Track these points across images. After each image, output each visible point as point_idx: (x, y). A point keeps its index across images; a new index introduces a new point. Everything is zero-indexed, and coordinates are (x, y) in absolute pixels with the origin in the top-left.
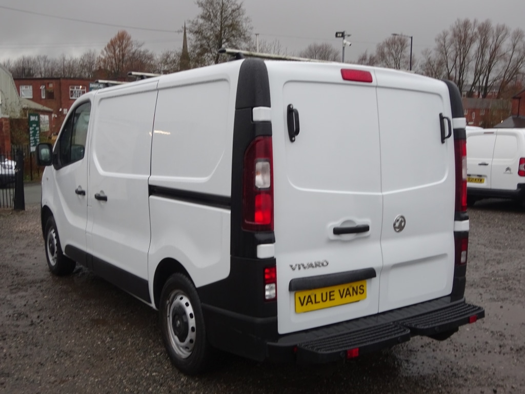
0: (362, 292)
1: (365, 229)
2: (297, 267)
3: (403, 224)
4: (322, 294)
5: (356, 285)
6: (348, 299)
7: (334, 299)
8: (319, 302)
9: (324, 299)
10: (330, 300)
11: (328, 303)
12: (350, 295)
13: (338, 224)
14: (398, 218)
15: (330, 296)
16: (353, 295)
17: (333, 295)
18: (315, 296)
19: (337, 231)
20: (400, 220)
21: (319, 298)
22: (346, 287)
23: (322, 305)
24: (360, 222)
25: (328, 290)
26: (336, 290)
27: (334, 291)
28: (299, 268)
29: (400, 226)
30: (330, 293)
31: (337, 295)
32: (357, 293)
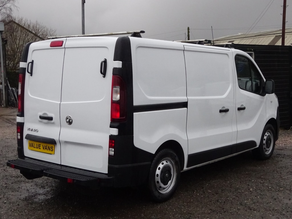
0: (52, 150)
3: (71, 121)
4: (36, 144)
7: (40, 149)
8: (35, 148)
9: (37, 147)
10: (39, 148)
13: (41, 114)
14: (68, 117)
17: (40, 147)
19: (41, 117)
20: (69, 118)
26: (42, 145)
27: (40, 145)
28: (30, 130)
29: (70, 122)
32: (50, 150)
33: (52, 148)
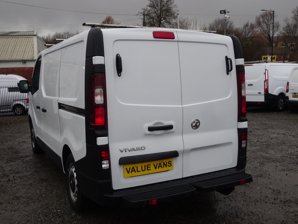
0: (170, 165)
1: (170, 127)
2: (124, 151)
3: (198, 124)
4: (142, 166)
5: (165, 161)
6: (160, 169)
7: (150, 170)
8: (140, 171)
9: (143, 169)
10: (148, 170)
11: (146, 172)
12: (162, 167)
13: (151, 124)
14: (195, 121)
15: (148, 168)
16: (164, 167)
17: (150, 167)
18: (137, 167)
19: (151, 129)
20: (196, 121)
21: (140, 169)
22: (158, 162)
23: (142, 173)
24: (166, 123)
25: (146, 164)
27: (150, 165)
28: (126, 151)
29: (196, 126)
30: (147, 165)
31: (152, 167)
32: (166, 166)
33: (170, 163)
